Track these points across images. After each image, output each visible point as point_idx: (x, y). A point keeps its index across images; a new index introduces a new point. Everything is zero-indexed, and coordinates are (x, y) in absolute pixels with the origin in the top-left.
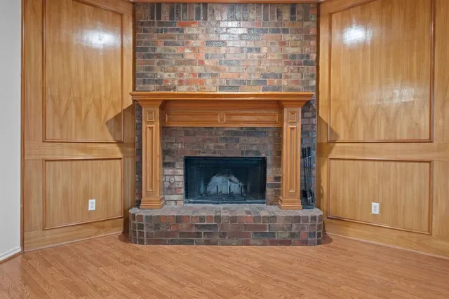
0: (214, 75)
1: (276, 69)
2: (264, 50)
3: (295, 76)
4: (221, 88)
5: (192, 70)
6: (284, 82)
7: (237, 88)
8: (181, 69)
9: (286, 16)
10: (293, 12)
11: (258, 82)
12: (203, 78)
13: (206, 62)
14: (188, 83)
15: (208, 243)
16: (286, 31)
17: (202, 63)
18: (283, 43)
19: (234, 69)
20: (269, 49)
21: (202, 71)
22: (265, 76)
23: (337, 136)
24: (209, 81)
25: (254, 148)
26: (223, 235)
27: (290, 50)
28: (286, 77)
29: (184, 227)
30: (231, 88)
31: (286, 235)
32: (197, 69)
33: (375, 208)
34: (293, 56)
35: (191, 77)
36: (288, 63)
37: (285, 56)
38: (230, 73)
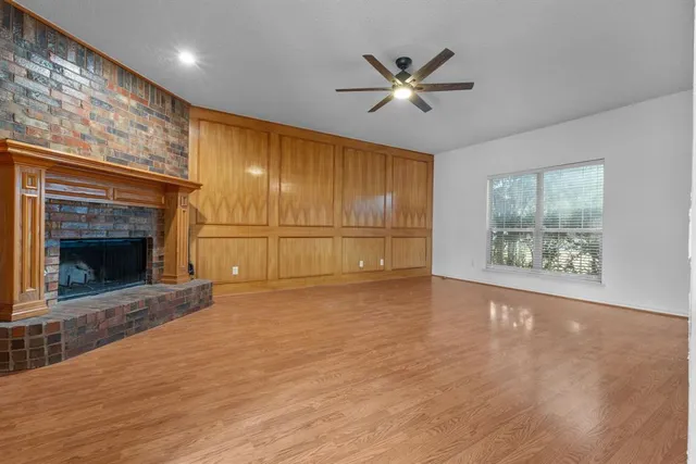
0: (101, 142)
1: (160, 153)
2: (151, 131)
3: (175, 163)
5: (73, 127)
6: (167, 167)
8: (56, 120)
9: (168, 105)
10: (173, 103)
11: (147, 162)
12: (87, 142)
13: (93, 124)
14: (68, 142)
16: (167, 119)
17: (86, 122)
18: (166, 130)
19: (122, 141)
20: (155, 131)
21: (86, 132)
22: (152, 156)
23: (205, 218)
24: (95, 147)
25: (142, 228)
27: (172, 139)
28: (169, 163)
30: (121, 162)
31: (197, 303)
32: (80, 128)
33: (235, 271)
34: (173, 145)
35: (71, 135)
36: (169, 150)
37: (167, 143)
38: (120, 145)
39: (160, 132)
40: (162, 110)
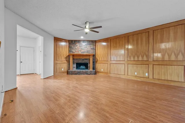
1: (90, 50)
2: (88, 47)
3: (92, 51)
4: (82, 53)
7: (84, 53)
8: (76, 50)
9: (91, 42)
10: (92, 42)
11: (87, 52)
13: (79, 49)
14: (77, 52)
15: (79, 74)
16: (91, 45)
19: (83, 50)
23: (98, 60)
24: (80, 52)
25: (86, 62)
26: (81, 74)
27: (92, 47)
29: (75, 72)
31: (90, 73)
32: (78, 50)
33: (102, 70)
34: (92, 48)
38: (83, 51)
39: (90, 47)
40: (90, 43)
